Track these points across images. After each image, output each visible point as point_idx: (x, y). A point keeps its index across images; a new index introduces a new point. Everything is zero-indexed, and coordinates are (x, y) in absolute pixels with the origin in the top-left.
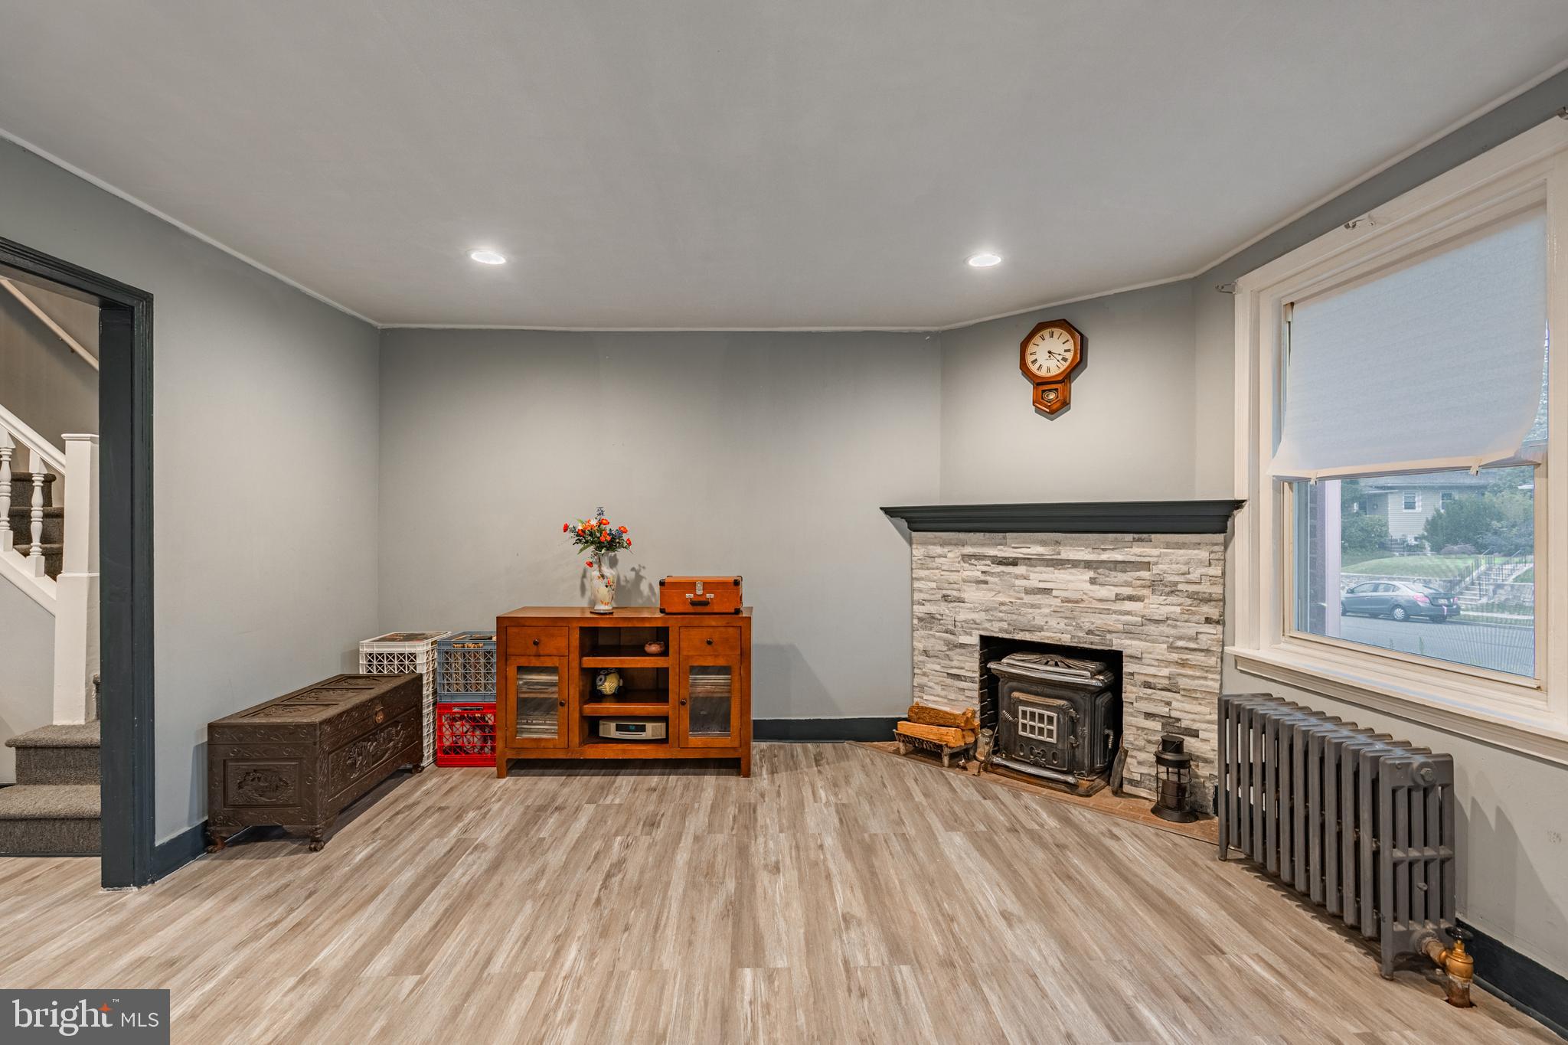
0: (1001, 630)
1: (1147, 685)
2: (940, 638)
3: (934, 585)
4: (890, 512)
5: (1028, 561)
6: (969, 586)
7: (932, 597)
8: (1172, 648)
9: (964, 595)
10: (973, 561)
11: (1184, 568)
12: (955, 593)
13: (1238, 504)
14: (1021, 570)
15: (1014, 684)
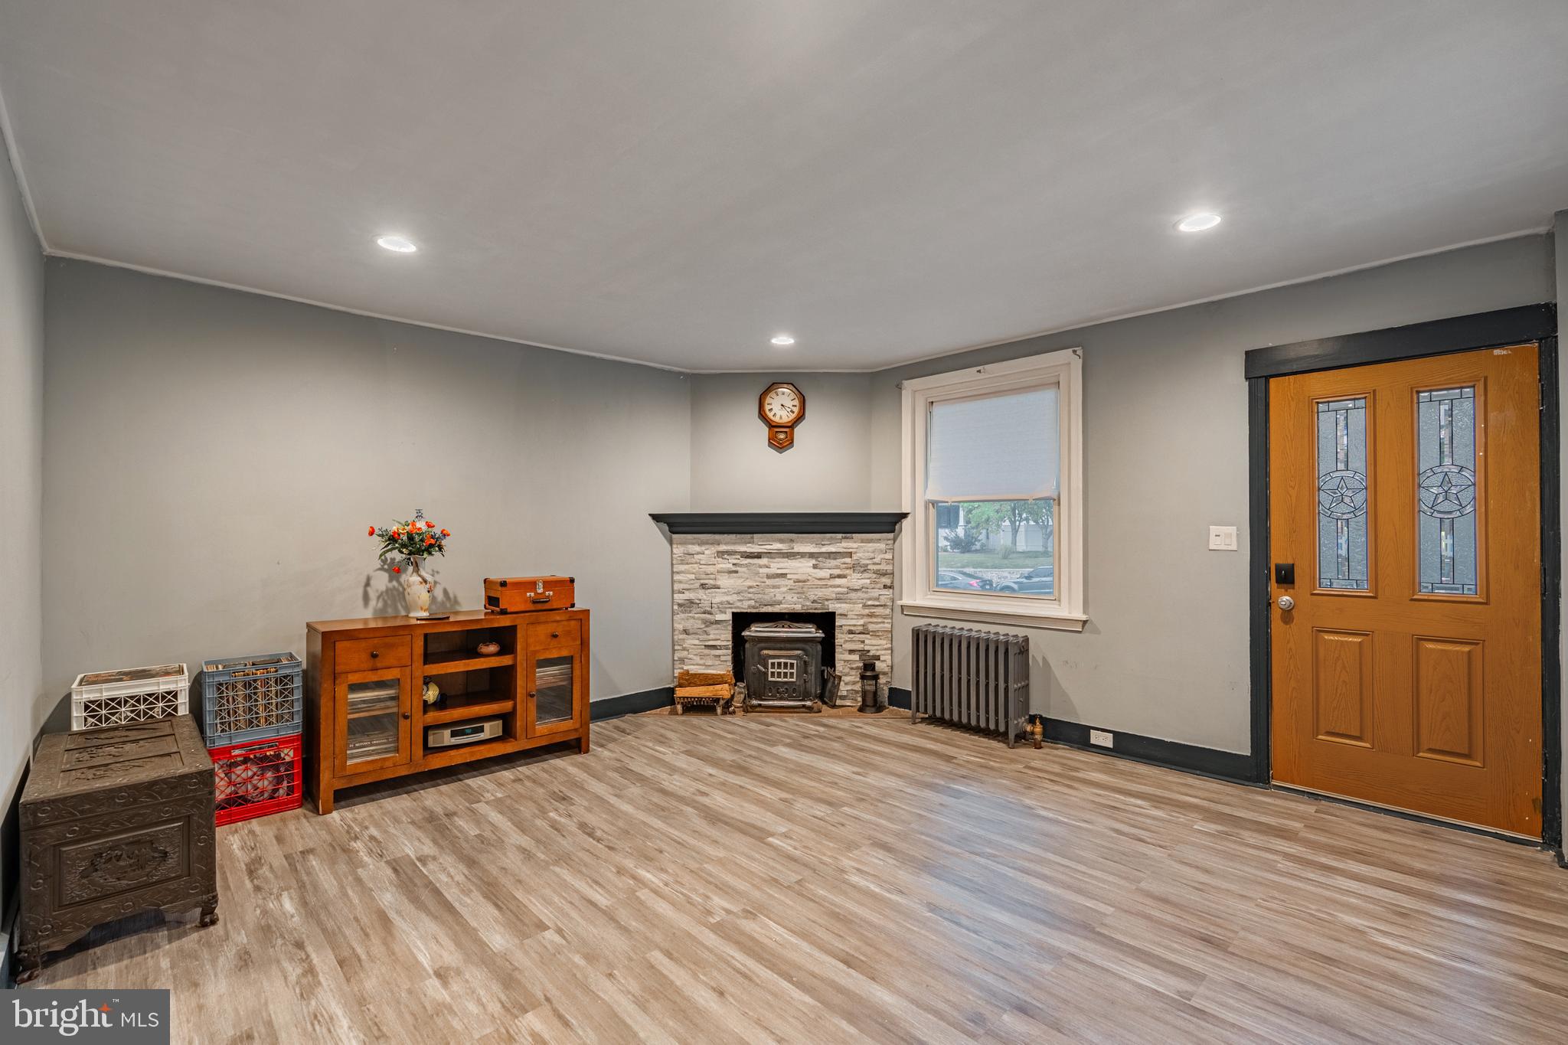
0: (749, 607)
1: (851, 632)
2: (698, 619)
3: (693, 576)
4: (657, 518)
5: (769, 554)
6: (721, 576)
7: (692, 587)
8: (865, 606)
9: (718, 583)
10: (726, 556)
11: (872, 555)
12: (711, 582)
13: (905, 515)
14: (764, 561)
15: (763, 645)
